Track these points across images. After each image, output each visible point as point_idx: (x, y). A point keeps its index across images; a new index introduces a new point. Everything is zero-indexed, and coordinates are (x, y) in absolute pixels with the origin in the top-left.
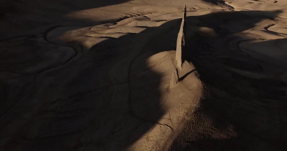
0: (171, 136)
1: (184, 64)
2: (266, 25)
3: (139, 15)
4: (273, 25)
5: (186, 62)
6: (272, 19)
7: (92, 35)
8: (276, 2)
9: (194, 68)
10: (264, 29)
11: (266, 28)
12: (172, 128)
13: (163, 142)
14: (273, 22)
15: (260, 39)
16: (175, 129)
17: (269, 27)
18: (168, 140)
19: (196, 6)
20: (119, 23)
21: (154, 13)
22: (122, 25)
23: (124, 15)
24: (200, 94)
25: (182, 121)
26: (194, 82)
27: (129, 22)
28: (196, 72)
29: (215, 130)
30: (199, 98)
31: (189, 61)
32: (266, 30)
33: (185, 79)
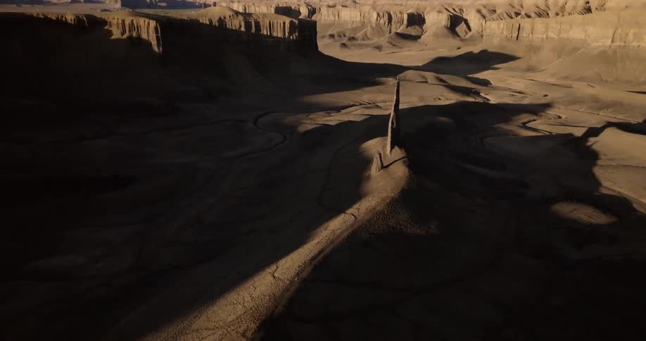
0: (352, 226)
1: (393, 150)
2: (526, 120)
3: (370, 104)
4: (534, 120)
5: (396, 148)
6: (536, 114)
7: (307, 122)
8: (546, 96)
9: (404, 156)
10: (521, 125)
11: (524, 124)
12: (356, 218)
13: (340, 231)
14: (535, 117)
15: (513, 135)
16: (359, 218)
17: (528, 122)
18: (347, 229)
19: (442, 96)
20: (343, 111)
21: (389, 101)
22: (346, 113)
23: (352, 103)
24: (402, 184)
25: (371, 211)
26: (400, 171)
27: (357, 110)
28: (406, 159)
29: (411, 224)
30: (401, 188)
31: (400, 147)
32: (524, 126)
33: (391, 167)
